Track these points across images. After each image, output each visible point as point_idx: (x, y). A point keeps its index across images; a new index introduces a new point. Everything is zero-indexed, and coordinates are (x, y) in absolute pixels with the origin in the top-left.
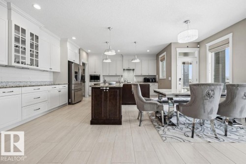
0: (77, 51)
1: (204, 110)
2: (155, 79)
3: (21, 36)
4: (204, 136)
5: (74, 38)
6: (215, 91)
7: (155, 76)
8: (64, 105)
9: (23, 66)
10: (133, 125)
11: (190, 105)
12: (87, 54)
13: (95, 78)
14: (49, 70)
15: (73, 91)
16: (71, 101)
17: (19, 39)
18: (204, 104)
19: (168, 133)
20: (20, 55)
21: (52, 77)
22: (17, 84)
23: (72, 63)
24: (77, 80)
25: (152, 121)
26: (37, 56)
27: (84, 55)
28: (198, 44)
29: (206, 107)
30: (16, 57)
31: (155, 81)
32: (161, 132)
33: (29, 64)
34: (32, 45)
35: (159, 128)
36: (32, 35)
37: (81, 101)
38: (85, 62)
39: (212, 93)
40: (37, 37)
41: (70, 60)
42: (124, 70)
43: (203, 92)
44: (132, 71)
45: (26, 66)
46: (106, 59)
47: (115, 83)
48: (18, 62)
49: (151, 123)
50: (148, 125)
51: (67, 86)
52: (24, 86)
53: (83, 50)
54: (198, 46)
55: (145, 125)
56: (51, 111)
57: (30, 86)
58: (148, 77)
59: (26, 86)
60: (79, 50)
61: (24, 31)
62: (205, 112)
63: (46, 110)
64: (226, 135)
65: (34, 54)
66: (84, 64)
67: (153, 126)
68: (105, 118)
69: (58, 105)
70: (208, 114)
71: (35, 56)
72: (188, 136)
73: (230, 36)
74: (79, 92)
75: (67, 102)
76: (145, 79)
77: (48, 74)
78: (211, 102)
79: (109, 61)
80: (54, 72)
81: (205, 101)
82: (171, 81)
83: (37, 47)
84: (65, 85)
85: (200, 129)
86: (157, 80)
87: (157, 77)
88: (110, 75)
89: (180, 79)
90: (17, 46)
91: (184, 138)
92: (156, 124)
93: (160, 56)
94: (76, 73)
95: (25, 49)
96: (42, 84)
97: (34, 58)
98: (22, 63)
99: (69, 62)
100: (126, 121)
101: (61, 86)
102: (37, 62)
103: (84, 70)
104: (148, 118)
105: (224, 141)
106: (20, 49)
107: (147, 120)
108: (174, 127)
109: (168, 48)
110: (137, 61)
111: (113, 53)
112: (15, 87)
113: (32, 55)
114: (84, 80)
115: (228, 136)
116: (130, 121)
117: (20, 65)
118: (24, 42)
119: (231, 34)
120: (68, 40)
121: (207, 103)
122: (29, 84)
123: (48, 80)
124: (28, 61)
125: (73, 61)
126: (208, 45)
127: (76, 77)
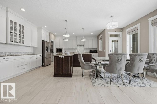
0: (48, 34)
1: (116, 68)
2: (97, 51)
3: (14, 26)
4: (117, 84)
5: (46, 27)
6: (122, 57)
7: (97, 49)
8: (40, 67)
9: (15, 43)
10: (78, 78)
11: (109, 66)
12: (55, 35)
13: (59, 50)
14: (31, 46)
15: (45, 58)
16: (44, 64)
17: (13, 28)
18: (116, 65)
19: (97, 82)
20: (13, 37)
21: (33, 50)
22: (12, 54)
23: (45, 41)
24: (48, 52)
25: (90, 75)
26: (23, 38)
27: (53, 36)
28: (122, 30)
29: (117, 67)
30: (11, 38)
31: (97, 52)
32: (93, 81)
33: (19, 42)
34: (20, 31)
35: (93, 79)
36: (20, 25)
37: (50, 64)
38: (53, 40)
39: (120, 59)
40: (23, 27)
41: (43, 40)
42: (77, 45)
43: (115, 58)
44: (82, 46)
45: (17, 44)
46: (65, 39)
47: (70, 53)
48: (12, 42)
49: (89, 77)
50: (87, 78)
51: (42, 55)
52: (15, 55)
53: (52, 33)
54: (122, 31)
55: (85, 78)
56: (31, 70)
57: (19, 55)
58: (92, 50)
59: (17, 55)
60: (50, 33)
61: (15, 23)
62: (117, 70)
63: (29, 69)
64: (130, 83)
65: (22, 36)
66: (52, 42)
67: (90, 78)
68: (62, 74)
69: (36, 67)
70: (119, 71)
71: (22, 37)
72: (108, 84)
73: (138, 25)
74: (49, 59)
75: (42, 65)
76: (90, 51)
77: (30, 48)
78: (120, 64)
79: (67, 40)
80: (34, 47)
81: (117, 63)
82: (105, 52)
83: (23, 32)
84: (40, 55)
85: (117, 80)
86: (98, 51)
87: (98, 50)
88: (69, 48)
89: (111, 51)
90: (11, 32)
91: (106, 84)
92: (92, 77)
93: (99, 37)
94: (47, 47)
95: (16, 34)
96: (27, 54)
97: (22, 39)
98: (15, 42)
99: (43, 41)
100: (75, 76)
101: (38, 55)
102: (23, 41)
103: (52, 46)
104: (88, 74)
105: (128, 86)
106: (14, 34)
107: (87, 75)
108: (102, 79)
109: (103, 32)
110: (84, 40)
111: (68, 36)
112: (10, 56)
113: (20, 37)
114: (53, 51)
115: (131, 84)
116: (77, 76)
117: (13, 43)
118: (15, 30)
119: (139, 24)
120: (43, 28)
121: (118, 65)
122: (19, 54)
123: (30, 52)
124: (18, 41)
125: (45, 40)
126: (127, 30)
127: (47, 50)
